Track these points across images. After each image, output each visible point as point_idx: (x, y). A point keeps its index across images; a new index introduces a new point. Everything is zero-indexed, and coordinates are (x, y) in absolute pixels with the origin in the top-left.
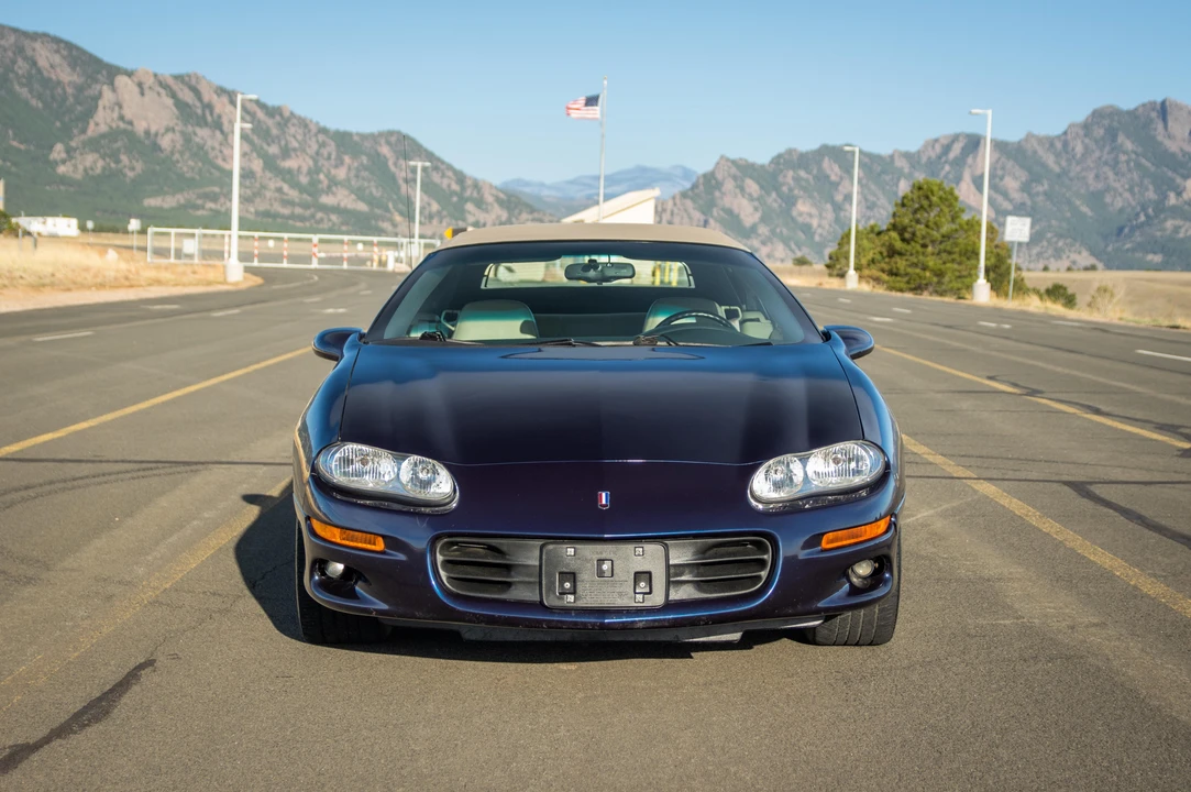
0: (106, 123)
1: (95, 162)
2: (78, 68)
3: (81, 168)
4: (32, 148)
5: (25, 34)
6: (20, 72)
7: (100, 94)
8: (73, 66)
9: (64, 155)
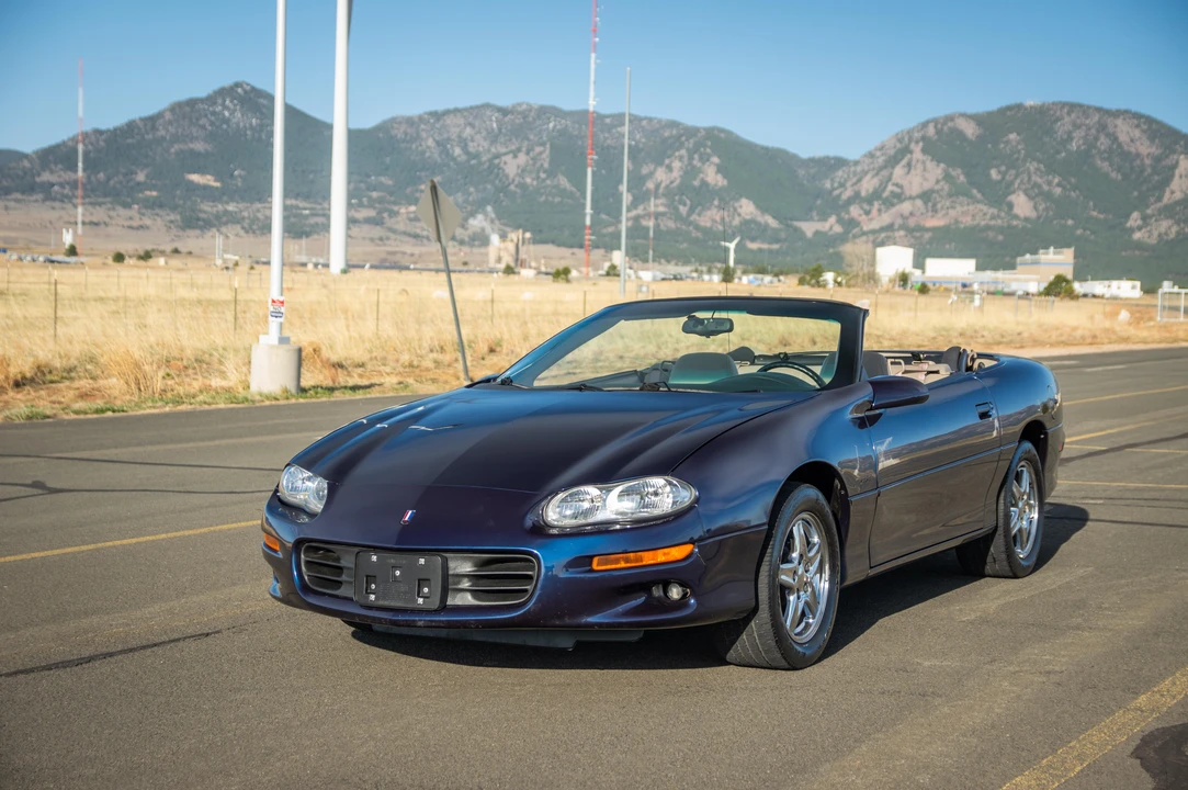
0: (1182, 191)
1: (1170, 228)
2: (1157, 141)
3: (1156, 234)
4: (1111, 216)
5: (1108, 113)
6: (1103, 147)
7: (1177, 162)
8: (1152, 139)
9: (1139, 222)
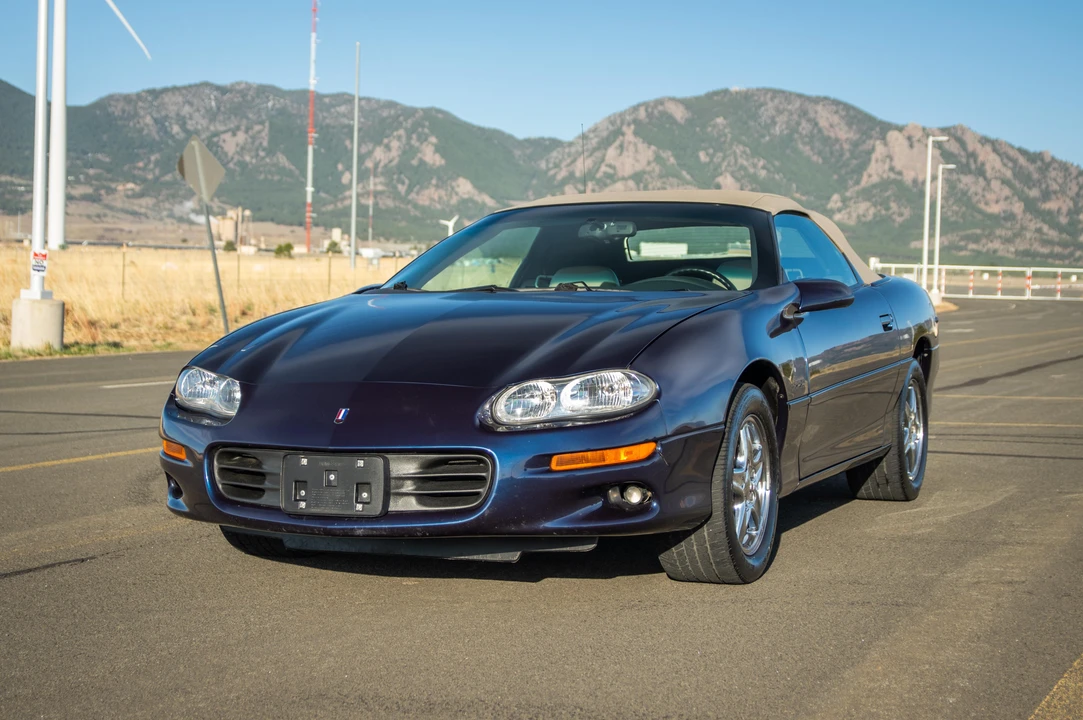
0: (878, 175)
1: (867, 210)
2: (854, 127)
3: (854, 215)
4: (812, 198)
5: (809, 99)
6: (804, 132)
7: (873, 149)
8: (850, 125)
9: (839, 204)
